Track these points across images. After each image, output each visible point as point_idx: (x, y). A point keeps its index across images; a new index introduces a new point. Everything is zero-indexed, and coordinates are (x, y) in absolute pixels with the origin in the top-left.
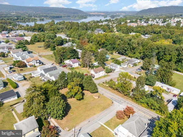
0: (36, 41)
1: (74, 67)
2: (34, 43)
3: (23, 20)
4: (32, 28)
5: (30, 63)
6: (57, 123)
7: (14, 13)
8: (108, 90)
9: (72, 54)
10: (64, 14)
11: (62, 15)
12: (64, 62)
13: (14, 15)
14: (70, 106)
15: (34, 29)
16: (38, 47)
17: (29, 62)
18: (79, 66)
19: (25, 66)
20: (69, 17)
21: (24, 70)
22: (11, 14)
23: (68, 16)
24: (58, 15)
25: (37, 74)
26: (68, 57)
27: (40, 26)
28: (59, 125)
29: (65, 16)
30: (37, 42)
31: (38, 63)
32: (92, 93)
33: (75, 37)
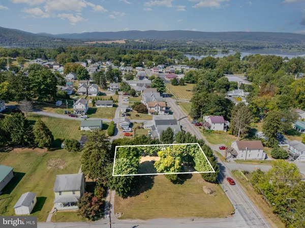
0: (189, 81)
1: (213, 129)
2: (185, 84)
3: (198, 52)
4: (197, 63)
5: (152, 109)
6: (115, 200)
7: (191, 42)
8: (244, 189)
9: (220, 108)
10: (271, 43)
11: (266, 44)
12: (202, 117)
13: (189, 44)
14: (152, 185)
15: (200, 65)
16: (187, 90)
17: (151, 107)
18: (225, 131)
19: (146, 111)
20: (277, 49)
21: (141, 116)
22: (187, 42)
23: (276, 47)
24: (257, 45)
25: (148, 125)
26: (211, 111)
27: (210, 60)
28: (115, 203)
29: (271, 45)
30: (191, 83)
31: (163, 111)
32: (207, 181)
33: (260, 81)
